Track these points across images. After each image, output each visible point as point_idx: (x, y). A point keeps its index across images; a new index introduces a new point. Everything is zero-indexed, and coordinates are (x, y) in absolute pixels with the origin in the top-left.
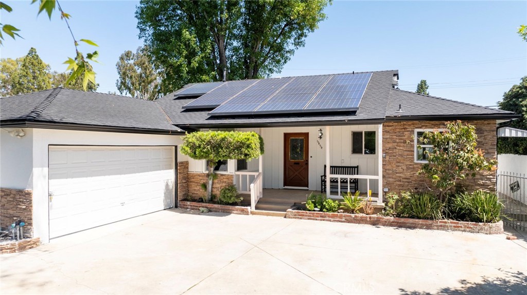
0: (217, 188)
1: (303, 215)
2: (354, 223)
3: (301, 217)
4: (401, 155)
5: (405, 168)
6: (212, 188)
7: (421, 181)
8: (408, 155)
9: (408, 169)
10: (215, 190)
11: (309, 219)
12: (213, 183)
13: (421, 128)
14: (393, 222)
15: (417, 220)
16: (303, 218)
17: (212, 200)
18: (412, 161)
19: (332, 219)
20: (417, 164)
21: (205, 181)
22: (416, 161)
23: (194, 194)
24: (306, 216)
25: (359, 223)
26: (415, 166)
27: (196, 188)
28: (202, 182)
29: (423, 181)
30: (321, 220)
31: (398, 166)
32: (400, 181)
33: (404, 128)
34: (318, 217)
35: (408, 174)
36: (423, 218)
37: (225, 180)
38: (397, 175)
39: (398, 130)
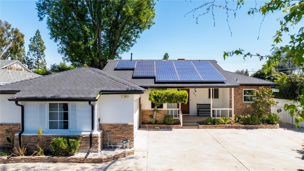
0: (158, 117)
1: (207, 127)
2: (229, 128)
3: (206, 128)
4: (238, 100)
5: (239, 104)
6: (156, 117)
7: (245, 110)
8: (241, 99)
9: (241, 105)
10: (157, 118)
11: (209, 128)
12: (156, 114)
13: (245, 88)
14: (244, 127)
15: (252, 125)
16: (207, 128)
17: (156, 122)
18: (242, 102)
19: (219, 128)
20: (244, 103)
21: (151, 114)
22: (243, 102)
23: (145, 120)
24: (208, 127)
25: (230, 128)
26: (243, 104)
27: (146, 118)
28: (150, 114)
29: (246, 110)
30: (215, 128)
31: (237, 104)
32: (238, 110)
33: (239, 89)
34: (213, 127)
35: (241, 107)
36: (254, 125)
37: (162, 113)
38: (237, 107)
39: (237, 89)
